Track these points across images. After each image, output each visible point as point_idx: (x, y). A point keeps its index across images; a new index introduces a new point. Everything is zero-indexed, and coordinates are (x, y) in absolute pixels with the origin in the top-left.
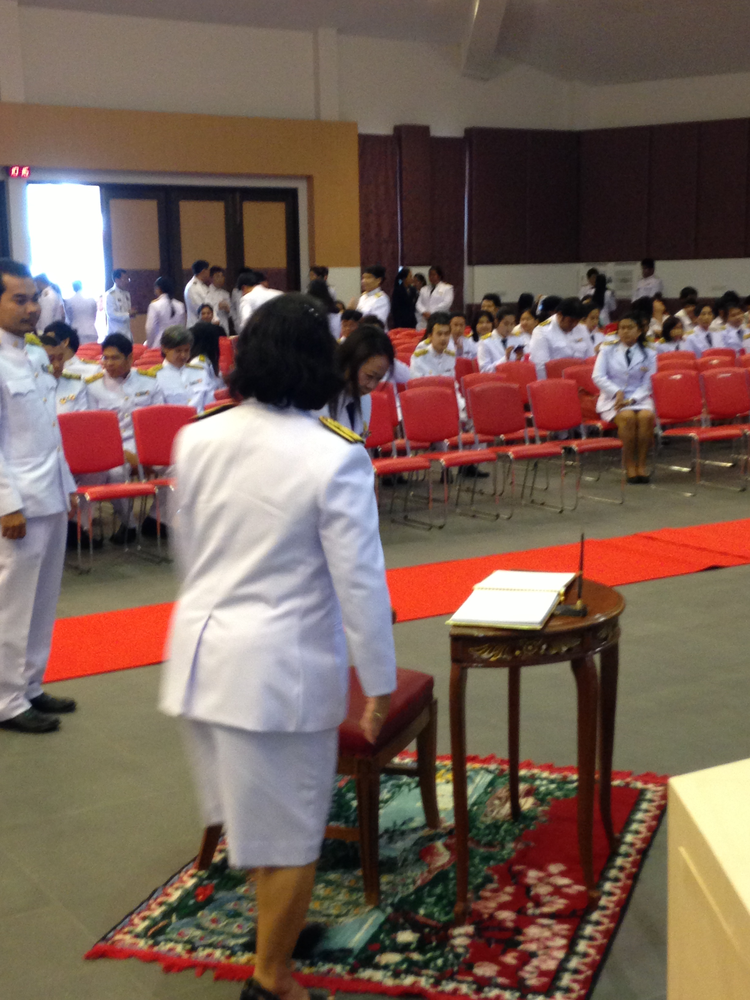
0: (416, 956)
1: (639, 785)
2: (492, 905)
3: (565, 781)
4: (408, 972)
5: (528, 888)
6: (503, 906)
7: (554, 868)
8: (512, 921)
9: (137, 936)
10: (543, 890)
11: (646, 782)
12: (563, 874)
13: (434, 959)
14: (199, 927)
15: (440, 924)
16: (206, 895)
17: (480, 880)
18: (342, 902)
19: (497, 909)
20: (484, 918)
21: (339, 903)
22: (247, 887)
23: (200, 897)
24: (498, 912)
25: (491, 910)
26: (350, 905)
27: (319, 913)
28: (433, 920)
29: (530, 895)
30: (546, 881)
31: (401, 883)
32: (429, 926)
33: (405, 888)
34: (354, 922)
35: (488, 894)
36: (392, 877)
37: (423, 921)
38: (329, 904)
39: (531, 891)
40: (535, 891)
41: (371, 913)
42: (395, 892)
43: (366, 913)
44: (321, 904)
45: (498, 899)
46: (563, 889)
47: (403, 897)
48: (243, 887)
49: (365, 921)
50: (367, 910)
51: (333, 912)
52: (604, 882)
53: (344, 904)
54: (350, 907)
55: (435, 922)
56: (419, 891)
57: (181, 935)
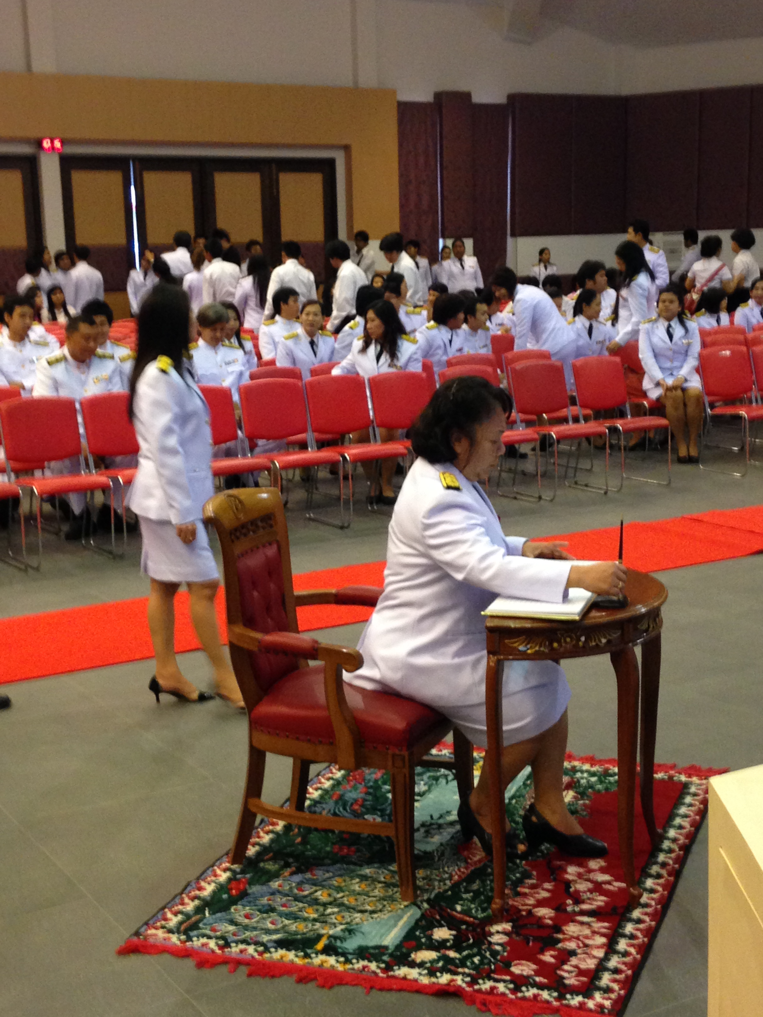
0: (452, 954)
1: (683, 778)
2: (531, 901)
3: (606, 773)
4: (443, 970)
5: (568, 884)
6: (541, 903)
7: (594, 864)
8: (550, 918)
9: (170, 931)
10: (582, 886)
11: (690, 776)
12: (602, 870)
13: (470, 956)
14: (232, 922)
15: (476, 921)
16: (239, 889)
17: (518, 875)
18: (378, 898)
19: (535, 906)
20: (522, 915)
21: (374, 899)
22: (280, 882)
23: (234, 891)
24: (536, 910)
25: (529, 907)
26: (385, 900)
27: (354, 909)
28: (470, 917)
29: (569, 891)
30: (585, 877)
31: (438, 878)
32: (465, 923)
33: (442, 884)
34: (389, 918)
35: (527, 891)
36: (429, 873)
37: (460, 918)
38: (364, 900)
39: (571, 887)
40: (575, 887)
41: (407, 909)
42: (431, 887)
43: (402, 909)
44: (356, 900)
45: (537, 895)
46: (603, 885)
47: (439, 893)
48: (276, 881)
49: (401, 917)
50: (402, 906)
51: (369, 908)
52: (646, 879)
53: (379, 900)
54: (385, 903)
55: (472, 919)
56: (455, 887)
57: (214, 930)
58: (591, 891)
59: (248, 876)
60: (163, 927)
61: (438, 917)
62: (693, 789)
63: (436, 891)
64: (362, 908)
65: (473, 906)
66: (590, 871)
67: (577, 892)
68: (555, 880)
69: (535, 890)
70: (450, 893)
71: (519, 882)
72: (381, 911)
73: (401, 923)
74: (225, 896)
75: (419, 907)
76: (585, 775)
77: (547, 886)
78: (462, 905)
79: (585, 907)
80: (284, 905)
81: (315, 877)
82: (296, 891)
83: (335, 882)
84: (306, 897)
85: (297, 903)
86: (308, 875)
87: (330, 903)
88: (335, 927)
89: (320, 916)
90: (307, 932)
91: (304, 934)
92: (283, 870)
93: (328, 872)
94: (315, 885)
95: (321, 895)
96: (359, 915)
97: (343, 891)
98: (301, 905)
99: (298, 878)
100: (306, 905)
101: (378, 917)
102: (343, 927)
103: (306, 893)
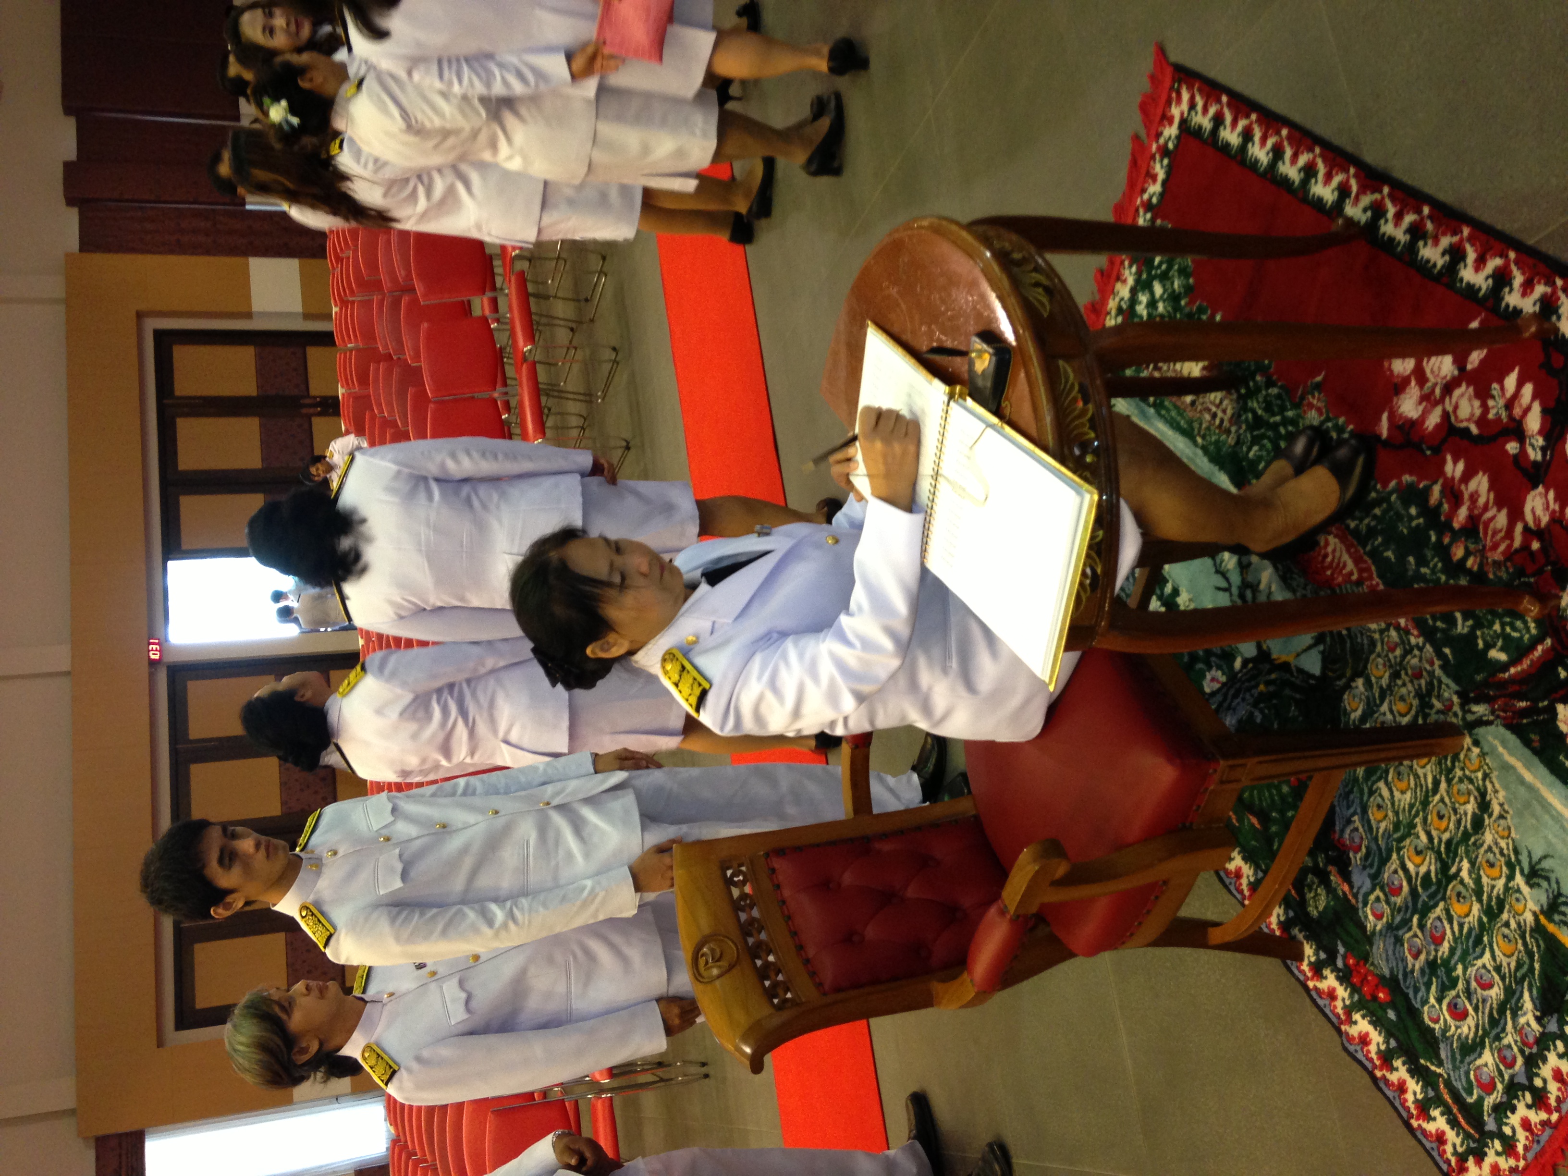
1: (1171, 131)
2: (1499, 517)
5: (1455, 431)
6: (1509, 502)
10: (1466, 407)
11: (1171, 121)
14: (1471, 1047)
15: (1549, 642)
16: (1377, 986)
17: (1413, 511)
18: (1443, 778)
19: (1516, 514)
20: (1543, 549)
21: (1443, 786)
22: (1368, 910)
23: (1381, 995)
24: (1529, 518)
25: (1519, 528)
26: (1450, 770)
27: (1466, 836)
28: (1532, 647)
29: (1479, 437)
30: (1438, 391)
31: (1398, 652)
32: (1548, 665)
33: (1416, 652)
34: (1506, 788)
35: (1463, 513)
36: (1380, 660)
37: (1530, 666)
38: (1442, 800)
39: (1467, 430)
40: (1468, 420)
41: (1483, 743)
42: (1424, 673)
43: (1483, 755)
44: (1441, 817)
45: (1482, 501)
46: (1469, 367)
47: (1442, 667)
48: (1366, 917)
49: (1507, 768)
50: (1476, 751)
51: (1471, 807)
52: (1461, 280)
53: (1449, 781)
54: (1459, 773)
55: (1540, 648)
56: (1429, 634)
57: (1489, 1088)
58: (1483, 395)
59: (1341, 950)
60: (1462, 1159)
61: (1523, 704)
62: (1205, 122)
63: (1438, 672)
64: (1468, 822)
65: (1497, 627)
66: (1420, 374)
67: (1482, 421)
68: (1438, 452)
69: (1466, 496)
70: (1447, 651)
71: (1431, 514)
72: (1483, 794)
73: (1528, 777)
74: (1391, 1015)
75: (1481, 722)
76: (1143, 298)
77: (1454, 469)
78: (1489, 646)
79: (1533, 422)
80: (1438, 941)
81: (1364, 850)
82: (1398, 900)
83: (1383, 825)
84: (1414, 892)
85: (1432, 915)
86: (1356, 858)
87: (1444, 867)
88: (1518, 891)
89: (1480, 900)
90: (1525, 944)
91: (1530, 955)
92: (1335, 890)
93: (1349, 821)
94: (1384, 861)
95: (1418, 866)
96: (1488, 837)
97: (1412, 826)
98: (1439, 911)
99: (1362, 880)
100: (1442, 905)
101: (1501, 805)
102: (1519, 880)
103: (1405, 884)
